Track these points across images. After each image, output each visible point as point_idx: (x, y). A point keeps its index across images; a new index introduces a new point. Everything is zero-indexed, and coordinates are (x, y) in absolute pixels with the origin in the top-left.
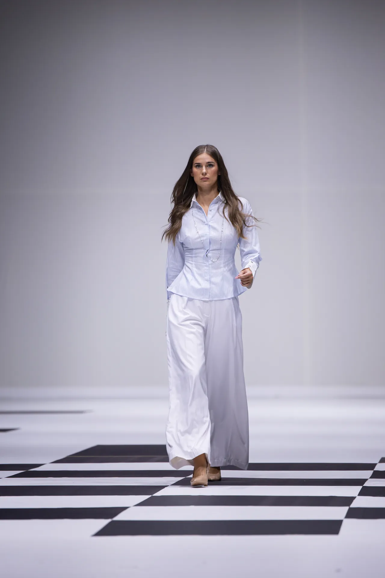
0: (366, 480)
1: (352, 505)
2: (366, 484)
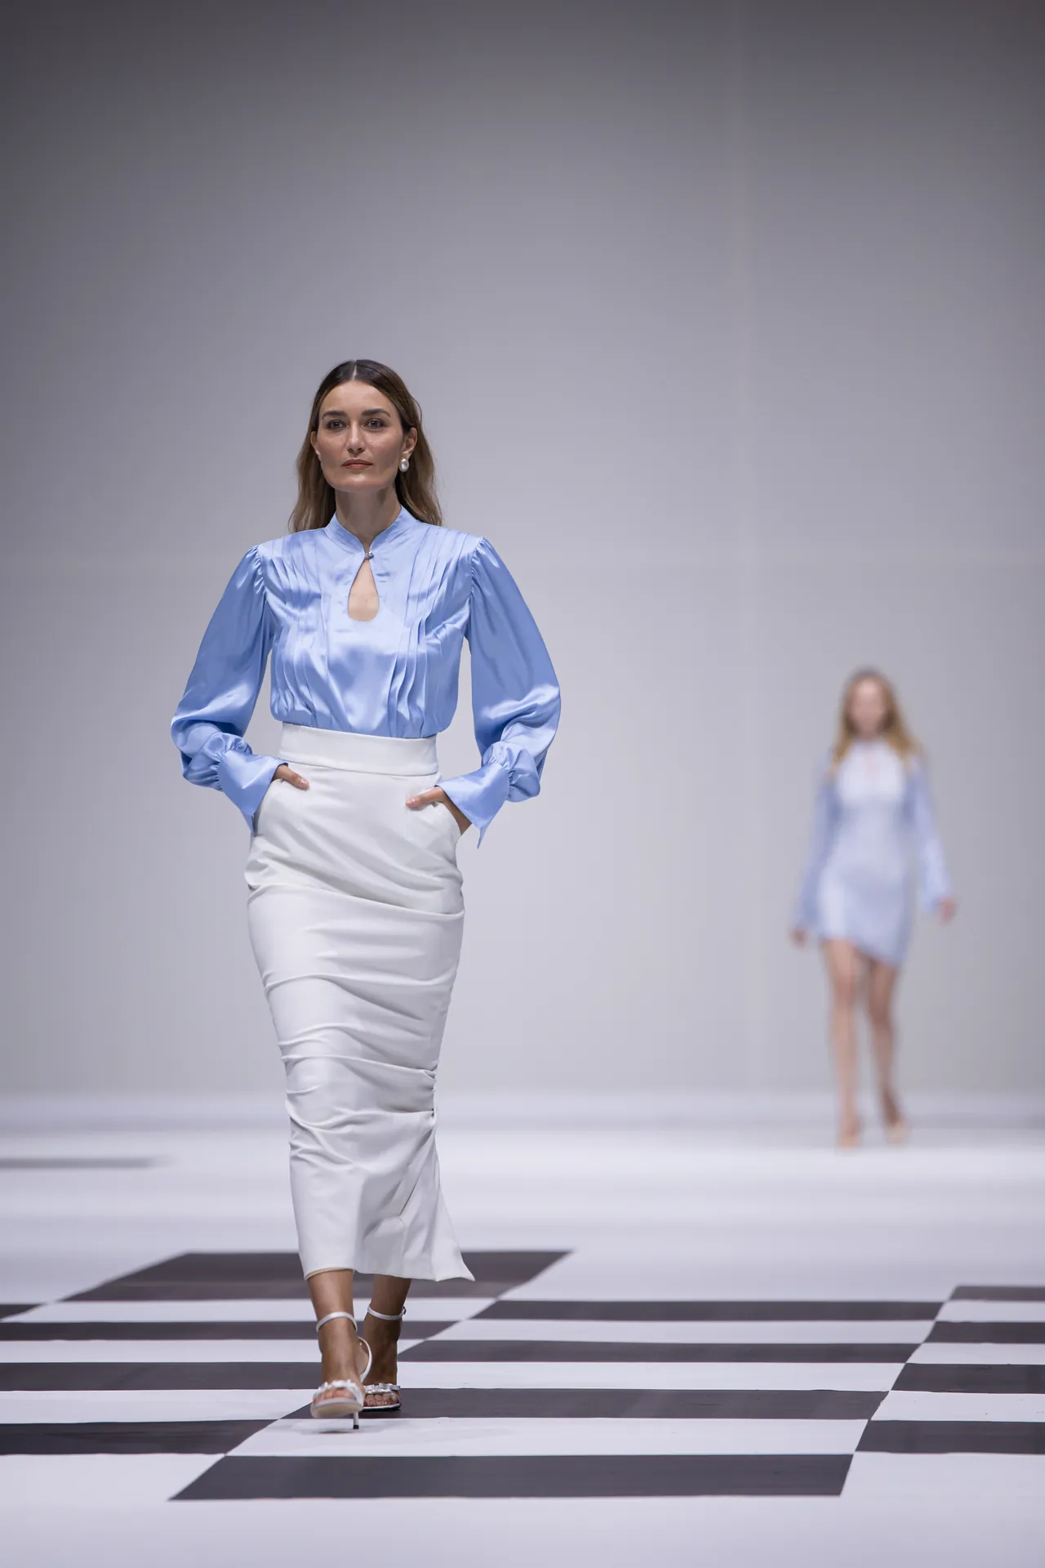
0: (914, 1347)
1: (878, 1416)
2: (914, 1359)
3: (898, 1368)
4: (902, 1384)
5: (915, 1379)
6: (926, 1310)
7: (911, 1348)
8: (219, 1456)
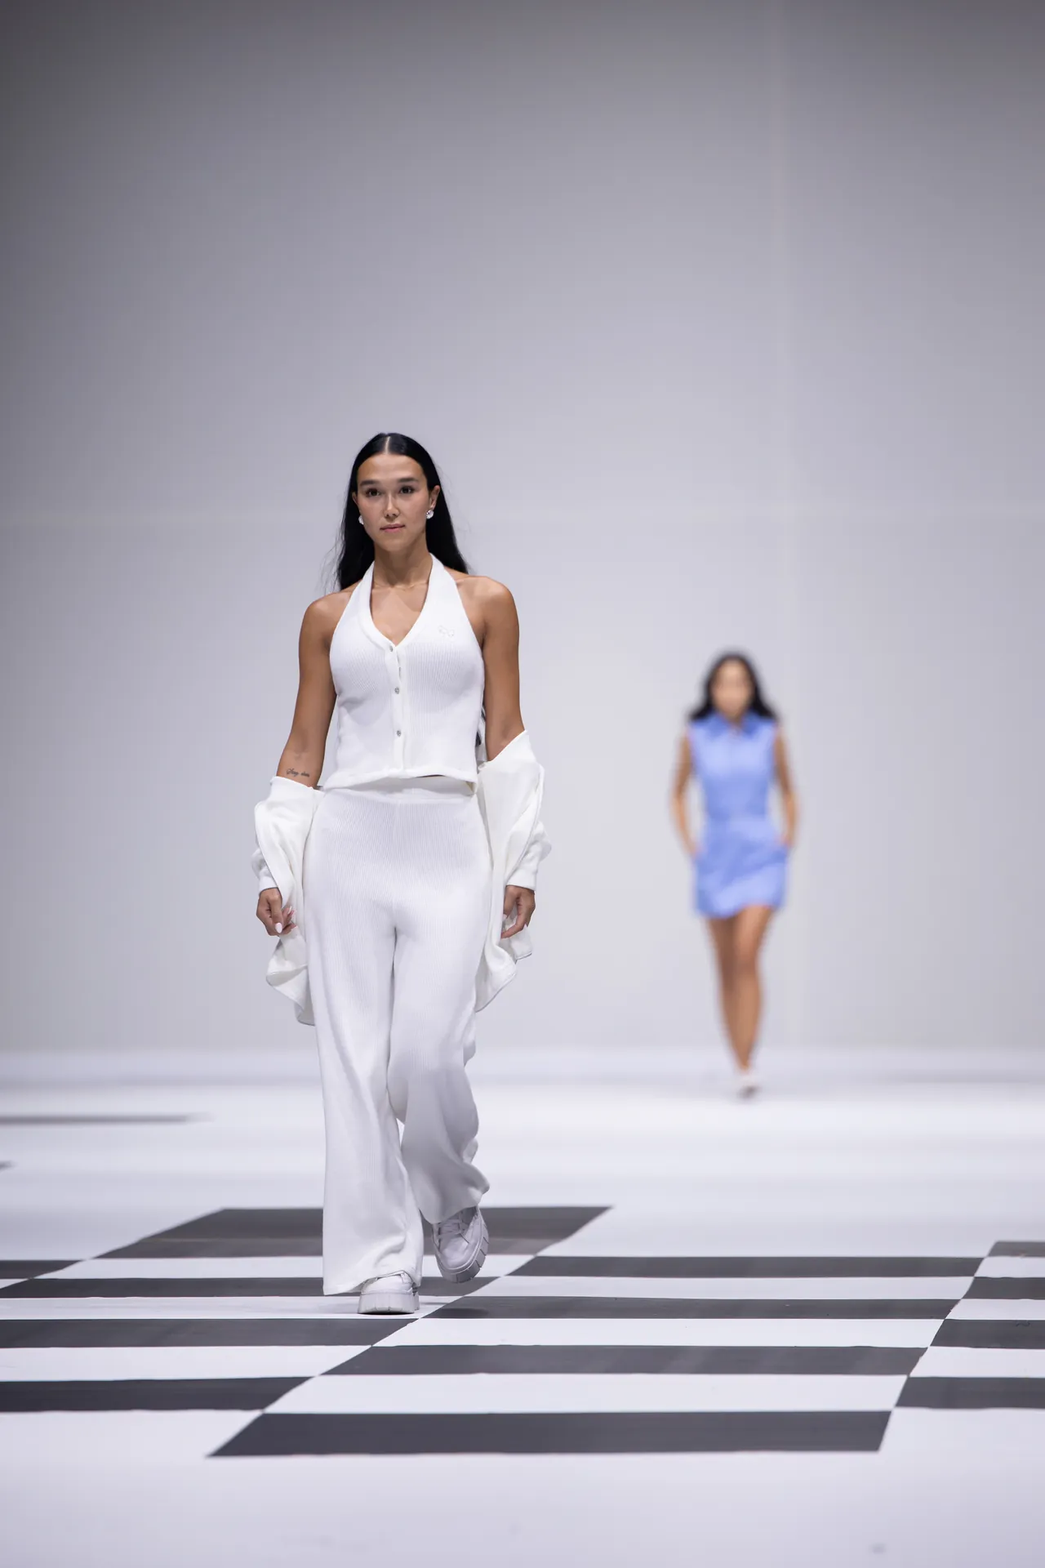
0: (954, 1302)
1: (917, 1372)
2: (953, 1315)
3: (936, 1324)
4: (941, 1339)
5: (954, 1335)
6: (965, 1266)
7: (950, 1304)
8: (257, 1413)
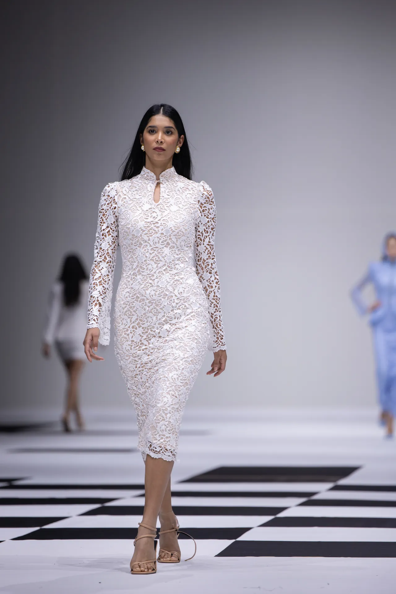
8: (233, 541)
